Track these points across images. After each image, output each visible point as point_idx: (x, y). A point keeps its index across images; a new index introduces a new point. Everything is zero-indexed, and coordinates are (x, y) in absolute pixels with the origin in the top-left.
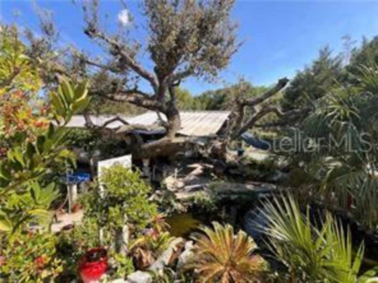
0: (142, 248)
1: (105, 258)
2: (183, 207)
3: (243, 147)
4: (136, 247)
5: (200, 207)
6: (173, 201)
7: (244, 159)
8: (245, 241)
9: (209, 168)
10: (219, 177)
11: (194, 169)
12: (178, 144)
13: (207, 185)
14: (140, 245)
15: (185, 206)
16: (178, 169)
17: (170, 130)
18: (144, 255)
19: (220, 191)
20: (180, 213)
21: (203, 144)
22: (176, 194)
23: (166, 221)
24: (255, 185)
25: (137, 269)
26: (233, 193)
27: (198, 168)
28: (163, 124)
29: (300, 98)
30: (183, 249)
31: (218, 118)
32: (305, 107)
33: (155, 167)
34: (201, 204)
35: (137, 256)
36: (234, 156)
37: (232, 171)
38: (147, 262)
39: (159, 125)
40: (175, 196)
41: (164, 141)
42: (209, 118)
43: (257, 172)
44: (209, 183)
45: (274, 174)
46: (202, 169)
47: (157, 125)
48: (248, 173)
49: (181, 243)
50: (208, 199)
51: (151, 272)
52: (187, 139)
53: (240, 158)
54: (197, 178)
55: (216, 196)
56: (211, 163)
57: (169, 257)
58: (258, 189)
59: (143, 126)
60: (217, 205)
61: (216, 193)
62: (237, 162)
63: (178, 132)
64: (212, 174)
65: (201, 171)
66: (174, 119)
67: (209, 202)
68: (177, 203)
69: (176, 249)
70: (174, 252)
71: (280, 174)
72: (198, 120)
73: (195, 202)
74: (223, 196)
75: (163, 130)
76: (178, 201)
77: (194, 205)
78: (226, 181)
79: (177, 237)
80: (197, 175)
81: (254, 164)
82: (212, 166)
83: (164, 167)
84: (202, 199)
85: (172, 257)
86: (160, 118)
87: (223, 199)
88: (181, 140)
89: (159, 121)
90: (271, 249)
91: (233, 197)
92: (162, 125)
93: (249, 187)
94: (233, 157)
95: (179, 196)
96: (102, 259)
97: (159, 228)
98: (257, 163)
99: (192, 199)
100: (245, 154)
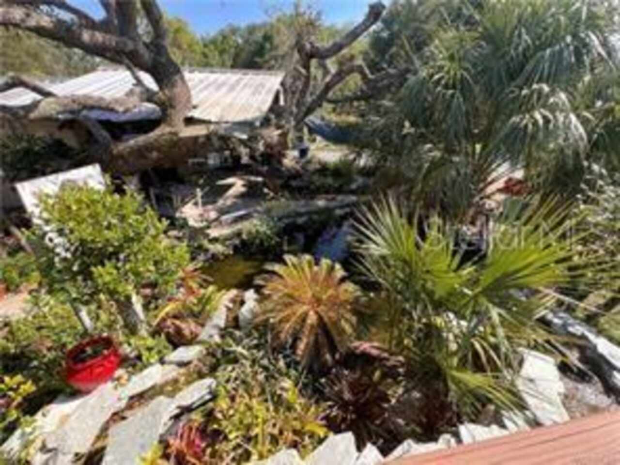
0: (175, 317)
1: (112, 349)
2: (225, 248)
3: (306, 143)
4: (164, 320)
5: (252, 244)
6: (206, 243)
7: (309, 162)
8: (332, 269)
9: (257, 183)
10: (276, 193)
11: (230, 186)
12: (195, 139)
13: (259, 208)
14: (171, 315)
15: (227, 246)
16: (202, 189)
17: (169, 111)
18: (183, 326)
19: (281, 213)
20: (222, 257)
21: (244, 137)
22: (209, 231)
23: (203, 273)
24: (328, 200)
25: (175, 346)
26: (300, 215)
27: (237, 185)
28: (149, 96)
29: (394, 49)
30: (242, 303)
31: (262, 85)
32: (403, 66)
33: (152, 192)
34: (255, 238)
35: (171, 330)
36: (295, 158)
37: (294, 183)
38: (192, 333)
39: (142, 100)
40: (208, 235)
41: (163, 135)
42: (245, 85)
43: (330, 181)
44: (260, 205)
45: (351, 180)
46: (244, 186)
47: (135, 99)
48: (318, 184)
49: (237, 296)
50: (263, 229)
51: (200, 343)
52: (212, 127)
53: (303, 160)
54: (240, 201)
55: (275, 223)
56: (258, 174)
57: (224, 317)
58: (333, 204)
59: (101, 99)
60: (278, 235)
61: (276, 219)
62: (298, 167)
63: (190, 114)
64: (266, 190)
65: (243, 189)
66: (173, 85)
67: (265, 233)
68: (213, 244)
69: (231, 305)
70: (229, 309)
71: (360, 180)
72: (224, 89)
73: (244, 236)
74: (286, 221)
75: (154, 111)
76: (215, 240)
77: (243, 243)
78: (287, 199)
79: (228, 290)
80: (237, 197)
81: (324, 169)
82: (260, 179)
83: (173, 189)
84: (254, 230)
85: (227, 317)
86: (139, 82)
87: (287, 225)
88: (199, 131)
89: (138, 90)
90: (364, 270)
91: (301, 221)
92: (149, 100)
93: (321, 203)
94: (292, 160)
95: (214, 233)
96: (106, 352)
97: (195, 286)
98: (328, 166)
99: (239, 234)
100: (310, 155)
